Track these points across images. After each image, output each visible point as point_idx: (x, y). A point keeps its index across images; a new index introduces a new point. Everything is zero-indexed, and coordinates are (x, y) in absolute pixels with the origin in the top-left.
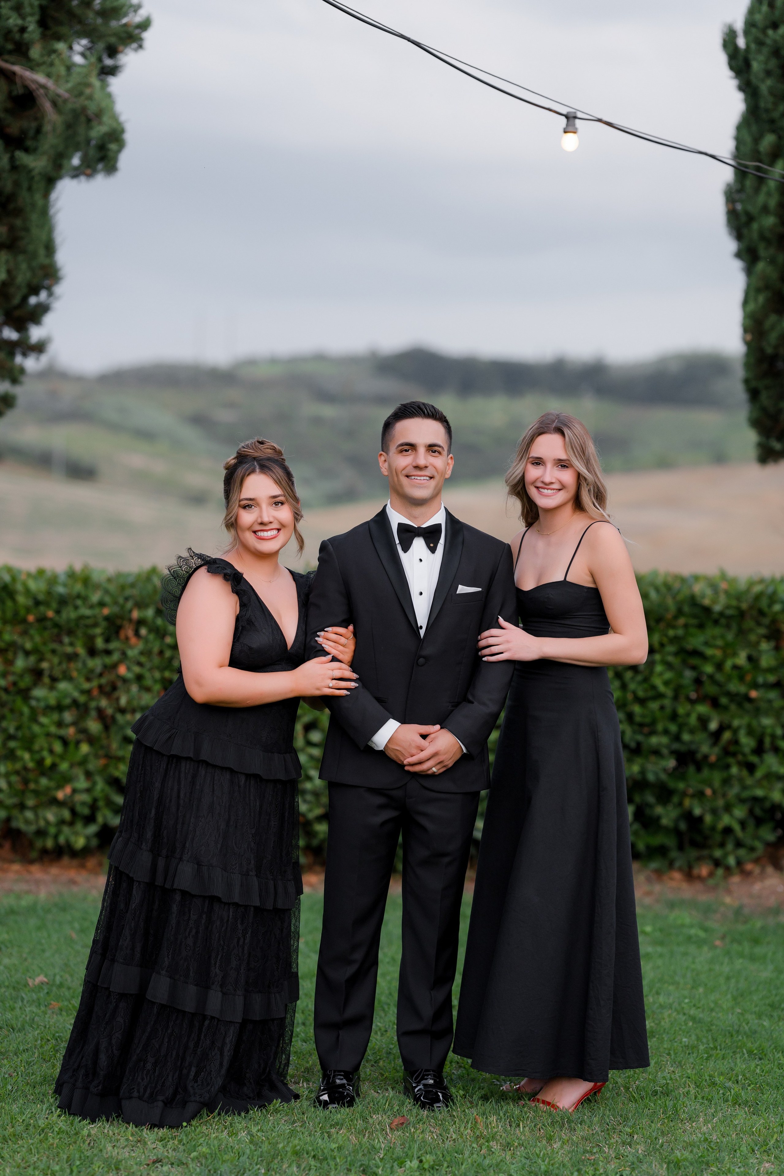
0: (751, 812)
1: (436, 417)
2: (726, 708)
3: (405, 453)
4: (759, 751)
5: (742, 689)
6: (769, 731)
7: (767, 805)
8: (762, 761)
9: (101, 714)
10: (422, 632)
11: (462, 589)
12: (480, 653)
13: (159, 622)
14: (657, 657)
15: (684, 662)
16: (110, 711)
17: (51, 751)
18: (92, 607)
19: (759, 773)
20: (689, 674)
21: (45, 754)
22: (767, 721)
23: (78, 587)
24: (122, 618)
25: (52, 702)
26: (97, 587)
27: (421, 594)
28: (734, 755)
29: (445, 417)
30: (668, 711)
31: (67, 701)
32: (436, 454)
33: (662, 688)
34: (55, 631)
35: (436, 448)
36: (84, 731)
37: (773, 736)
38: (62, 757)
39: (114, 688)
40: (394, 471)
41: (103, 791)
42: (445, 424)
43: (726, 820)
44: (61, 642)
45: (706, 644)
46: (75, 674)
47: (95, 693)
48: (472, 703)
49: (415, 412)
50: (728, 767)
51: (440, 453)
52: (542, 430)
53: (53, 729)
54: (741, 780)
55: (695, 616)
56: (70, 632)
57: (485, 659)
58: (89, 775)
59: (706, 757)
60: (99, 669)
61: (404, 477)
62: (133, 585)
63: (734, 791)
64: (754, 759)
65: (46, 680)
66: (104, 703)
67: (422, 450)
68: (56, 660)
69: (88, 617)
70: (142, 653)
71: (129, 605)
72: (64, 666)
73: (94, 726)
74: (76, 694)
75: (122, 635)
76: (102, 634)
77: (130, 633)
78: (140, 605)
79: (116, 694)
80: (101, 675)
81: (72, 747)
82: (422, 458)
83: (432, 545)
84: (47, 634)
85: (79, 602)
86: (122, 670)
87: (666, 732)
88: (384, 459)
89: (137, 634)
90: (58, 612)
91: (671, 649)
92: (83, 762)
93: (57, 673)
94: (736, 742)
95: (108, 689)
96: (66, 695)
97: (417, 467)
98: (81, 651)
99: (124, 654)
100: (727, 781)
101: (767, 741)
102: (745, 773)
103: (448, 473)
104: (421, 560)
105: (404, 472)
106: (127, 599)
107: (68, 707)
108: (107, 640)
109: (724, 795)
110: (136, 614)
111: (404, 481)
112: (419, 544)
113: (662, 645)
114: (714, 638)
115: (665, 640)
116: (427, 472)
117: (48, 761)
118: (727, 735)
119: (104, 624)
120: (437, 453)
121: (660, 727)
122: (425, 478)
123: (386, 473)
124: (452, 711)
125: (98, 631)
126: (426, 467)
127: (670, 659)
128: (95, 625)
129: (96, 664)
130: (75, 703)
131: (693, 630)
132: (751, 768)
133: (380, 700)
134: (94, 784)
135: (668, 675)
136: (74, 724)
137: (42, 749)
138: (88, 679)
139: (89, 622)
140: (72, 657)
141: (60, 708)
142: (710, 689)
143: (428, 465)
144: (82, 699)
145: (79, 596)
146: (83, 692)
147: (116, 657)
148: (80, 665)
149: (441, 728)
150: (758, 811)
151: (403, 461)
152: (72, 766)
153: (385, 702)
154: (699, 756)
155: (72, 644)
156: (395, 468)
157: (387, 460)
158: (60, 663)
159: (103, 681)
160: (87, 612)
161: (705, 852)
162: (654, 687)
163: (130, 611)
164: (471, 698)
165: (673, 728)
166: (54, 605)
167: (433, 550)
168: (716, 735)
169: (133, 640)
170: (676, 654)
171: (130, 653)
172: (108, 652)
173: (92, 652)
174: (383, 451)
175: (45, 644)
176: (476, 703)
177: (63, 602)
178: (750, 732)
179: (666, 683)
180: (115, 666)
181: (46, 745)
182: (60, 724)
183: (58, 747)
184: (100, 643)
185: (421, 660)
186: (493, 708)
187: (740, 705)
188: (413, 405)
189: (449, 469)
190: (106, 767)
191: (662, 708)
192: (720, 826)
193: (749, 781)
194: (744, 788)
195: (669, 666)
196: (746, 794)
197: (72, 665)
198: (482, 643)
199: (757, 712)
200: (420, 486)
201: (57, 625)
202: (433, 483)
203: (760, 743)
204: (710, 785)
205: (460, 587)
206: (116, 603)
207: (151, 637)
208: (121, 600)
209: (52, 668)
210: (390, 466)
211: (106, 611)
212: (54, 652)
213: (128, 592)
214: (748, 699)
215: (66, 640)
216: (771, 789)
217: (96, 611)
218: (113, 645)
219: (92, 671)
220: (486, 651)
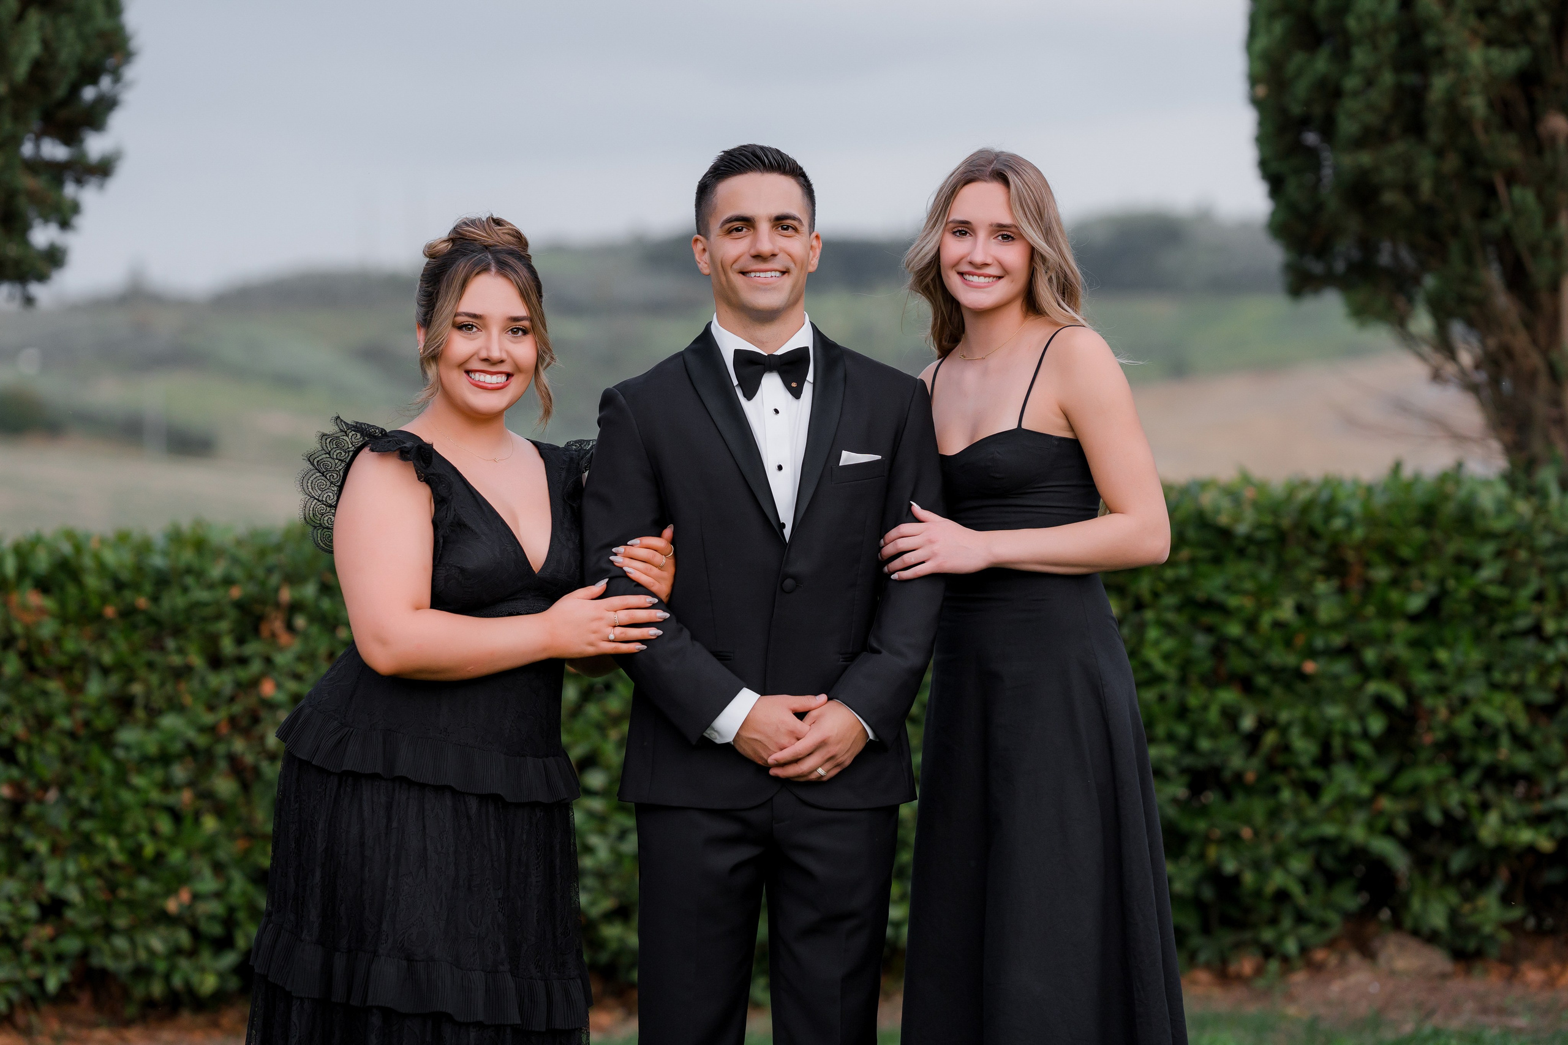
0: (1318, 864)
1: (785, 169)
2: (1265, 693)
3: (735, 234)
4: (1324, 760)
5: (1291, 660)
6: (1338, 726)
7: (1344, 849)
8: (1330, 778)
9: (236, 766)
10: (787, 532)
11: (848, 458)
12: (886, 569)
13: (326, 604)
14: (1149, 615)
15: (1194, 622)
16: (249, 759)
17: (154, 833)
18: (211, 586)
19: (1327, 798)
20: (1202, 641)
21: (144, 837)
22: (1334, 711)
23: (188, 556)
24: (263, 602)
25: (152, 749)
26: (219, 553)
27: (780, 468)
28: (1284, 769)
29: (801, 169)
30: (1173, 702)
31: (177, 747)
32: (790, 232)
33: (1160, 666)
34: (152, 630)
35: (789, 222)
36: (207, 795)
37: (1346, 736)
38: (173, 842)
39: (255, 720)
40: (720, 265)
41: (244, 893)
42: (802, 179)
43: (1278, 879)
44: (162, 649)
45: (1228, 588)
46: (188, 700)
47: (224, 730)
48: (879, 652)
49: (748, 162)
50: (1275, 790)
51: (795, 229)
52: (971, 175)
53: (155, 795)
54: (1298, 811)
55: (1206, 545)
56: (178, 631)
57: (895, 576)
58: (218, 868)
59: (1239, 777)
60: (228, 689)
61: (737, 274)
62: (279, 548)
63: (1287, 830)
64: (1317, 775)
65: (140, 713)
66: (239, 745)
67: (764, 227)
68: (154, 679)
69: (206, 605)
70: (300, 658)
71: (274, 580)
72: (169, 688)
73: (224, 786)
74: (191, 734)
75: (265, 630)
76: (232, 631)
77: (278, 625)
78: (293, 578)
79: (259, 729)
80: (232, 700)
81: (188, 822)
82: (766, 240)
83: (794, 385)
84: (137, 637)
85: (190, 580)
86: (268, 689)
87: (1171, 738)
88: (702, 247)
89: (290, 627)
90: (155, 599)
91: (1170, 600)
92: (209, 848)
93: (158, 700)
94: (1285, 748)
95: (244, 722)
96: (174, 736)
97: (758, 257)
98: (197, 660)
99: (268, 661)
100: (1275, 814)
101: (1337, 743)
102: (1304, 798)
103: (812, 262)
104: (777, 411)
105: (736, 266)
106: (270, 571)
107: (180, 757)
108: (240, 641)
109: (1272, 837)
110: (286, 595)
111: (738, 280)
112: (771, 384)
113: (1156, 595)
114: (1240, 578)
115: (1160, 586)
116: (777, 264)
117: (149, 850)
118: (1270, 738)
119: (233, 614)
120: (790, 229)
121: (1160, 730)
122: (773, 274)
123: (706, 271)
124: (845, 668)
125: (224, 626)
126: (774, 255)
127: (1170, 616)
128: (219, 616)
129: (223, 681)
130: (191, 749)
131: (1204, 568)
132: (1313, 790)
133: (721, 657)
134: (229, 882)
135: (1169, 644)
136: (191, 784)
137: (137, 829)
138: (211, 708)
139: (208, 611)
140: (183, 673)
141: (165, 759)
142: (1239, 663)
143: (776, 251)
144: (201, 741)
145: (189, 571)
146: (203, 729)
147: (256, 667)
148: (195, 684)
149: (829, 699)
150: (1329, 862)
151: (735, 248)
152: (189, 854)
153: (730, 660)
154: (1227, 775)
155: (181, 651)
156: (720, 260)
157: (707, 249)
158: (162, 684)
159: (237, 708)
160: (203, 595)
161: (1247, 935)
162: (1147, 665)
163: (277, 590)
164: (875, 645)
165: (1182, 730)
166: (148, 588)
167: (796, 393)
168: (1253, 740)
169: (284, 638)
170: (1179, 609)
171: (281, 659)
172: (242, 661)
173: (216, 662)
174: (699, 233)
175: (135, 652)
176: (885, 653)
177: (163, 581)
178: (1308, 730)
179: (1167, 657)
180: (254, 683)
181: (143, 823)
182: (167, 786)
183: (165, 825)
184: (228, 646)
185: (789, 582)
186: (914, 659)
187: (1288, 687)
188: (743, 152)
189: (814, 256)
190: (247, 853)
191: (1162, 698)
192: (1270, 888)
193: (1311, 812)
194: (1304, 823)
195: (1169, 629)
196: (1307, 834)
197: (183, 686)
198: (889, 550)
199: (1318, 697)
200: (766, 288)
201: (154, 621)
202: (787, 282)
203: (1326, 747)
204: (1248, 821)
205: (845, 454)
206: (251, 577)
207: (314, 630)
208: (260, 573)
209: (148, 694)
210: (712, 258)
211: (236, 593)
212: (151, 665)
213: (272, 559)
214: (1302, 676)
215: (171, 644)
216: (1347, 822)
217: (220, 593)
218: (252, 648)
219: (216, 694)
220: (897, 563)
